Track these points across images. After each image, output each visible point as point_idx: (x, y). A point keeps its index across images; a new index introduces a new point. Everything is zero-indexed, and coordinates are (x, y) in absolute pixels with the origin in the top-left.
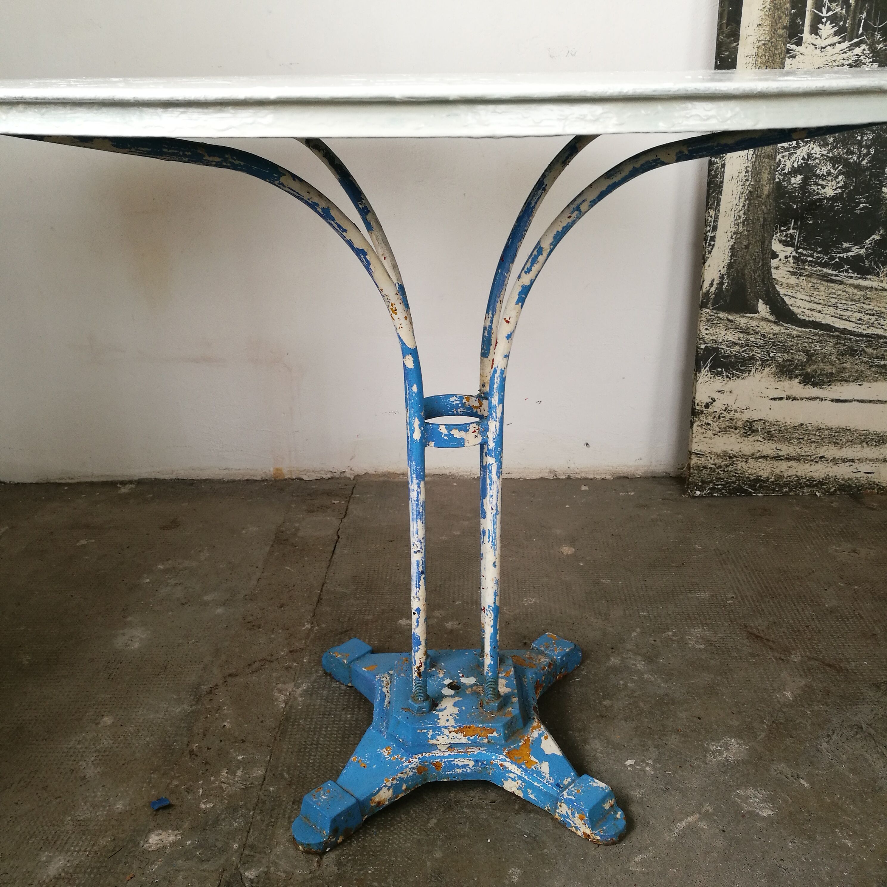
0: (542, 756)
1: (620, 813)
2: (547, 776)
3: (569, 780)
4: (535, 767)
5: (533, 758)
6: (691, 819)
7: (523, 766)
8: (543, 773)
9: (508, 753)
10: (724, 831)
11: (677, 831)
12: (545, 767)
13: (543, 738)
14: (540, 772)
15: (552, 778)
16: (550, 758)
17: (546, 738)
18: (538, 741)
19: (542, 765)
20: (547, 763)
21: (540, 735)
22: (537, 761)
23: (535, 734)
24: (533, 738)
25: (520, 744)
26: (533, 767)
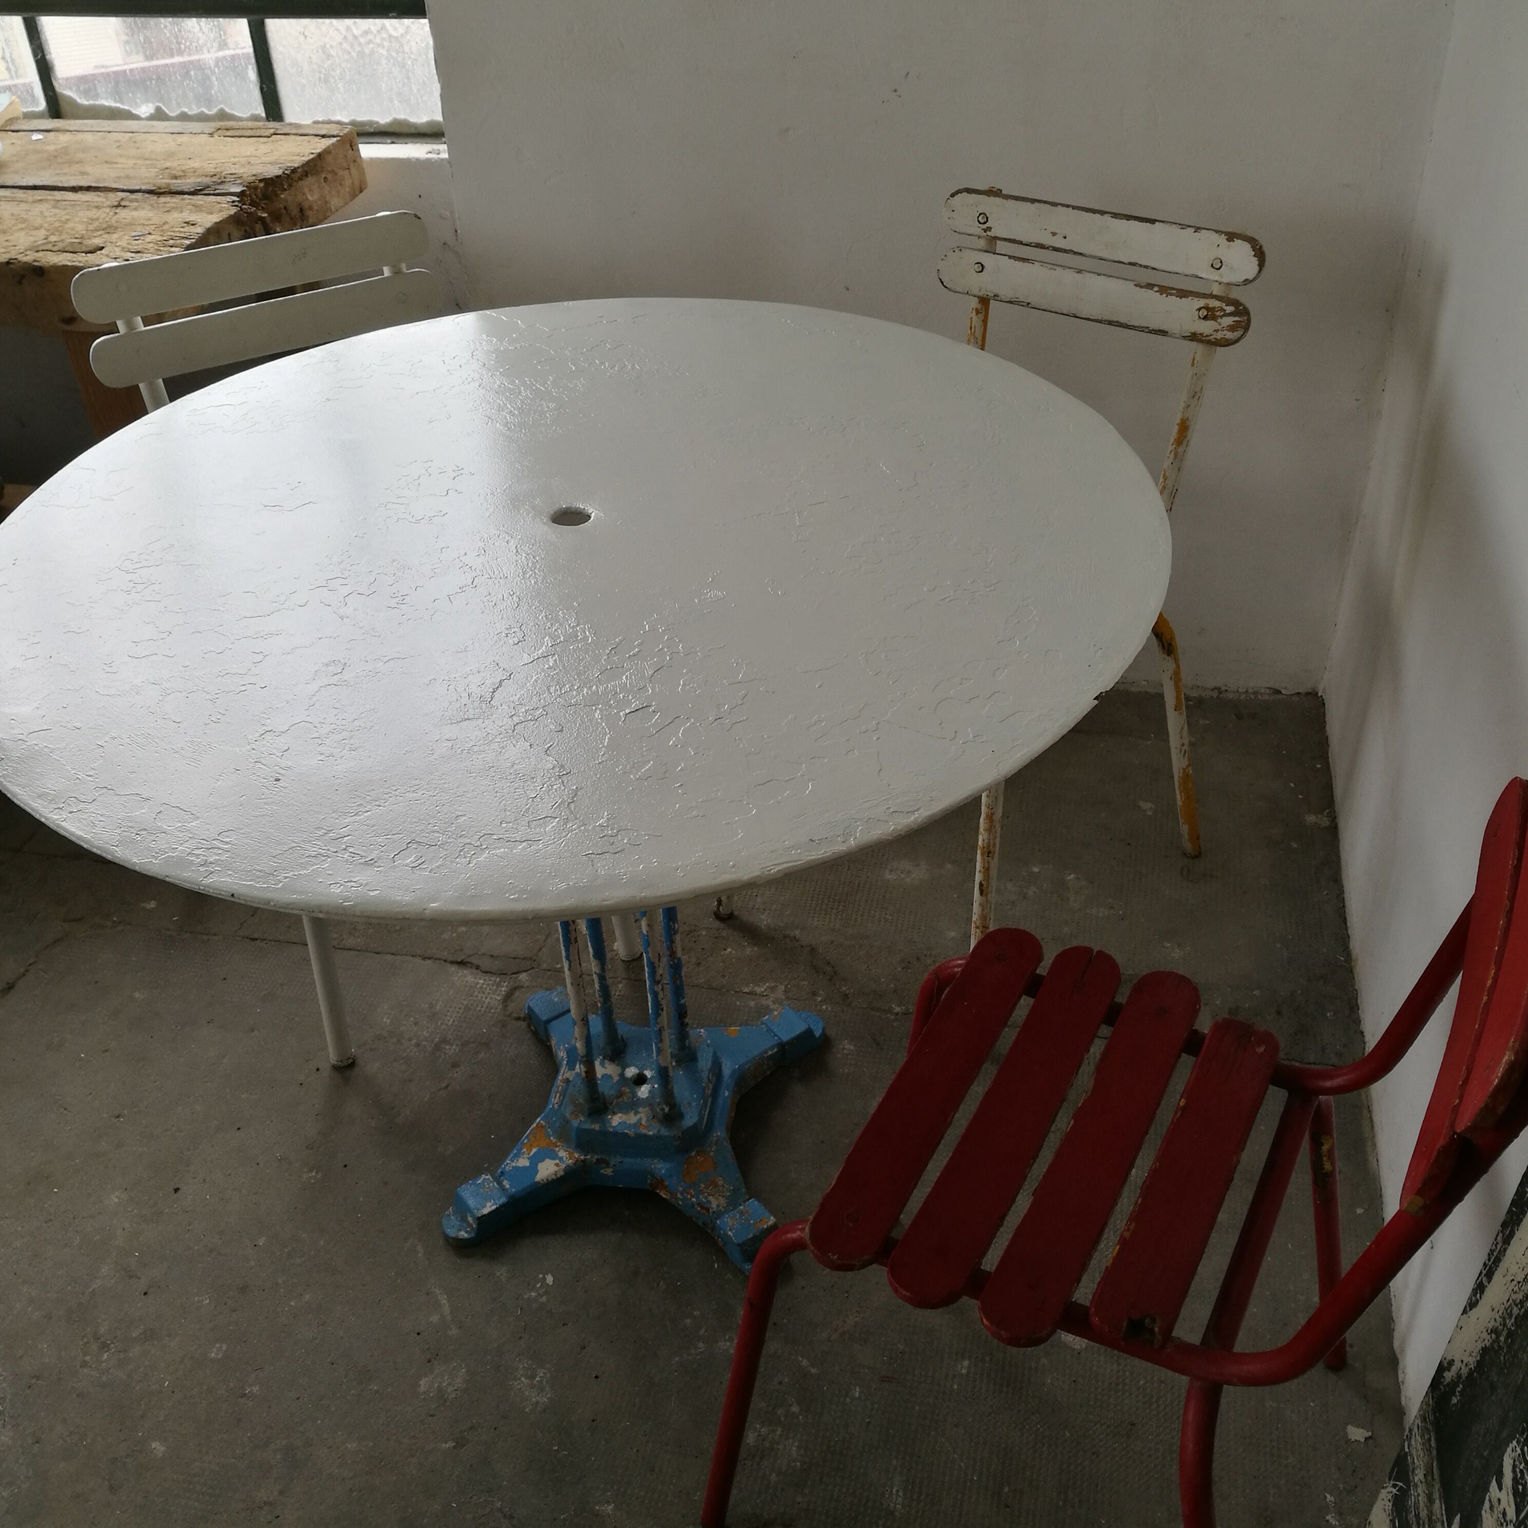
0: (535, 1161)
1: (466, 1235)
2: (514, 1164)
3: (508, 1186)
4: (524, 1152)
5: (534, 1150)
6: (447, 1310)
7: (526, 1140)
8: (518, 1160)
9: (542, 1126)
10: (418, 1334)
11: (438, 1292)
12: (523, 1162)
13: (557, 1161)
14: (519, 1157)
15: (511, 1168)
16: (533, 1169)
17: (557, 1165)
18: (554, 1156)
19: (527, 1160)
20: (528, 1164)
21: (561, 1159)
22: (531, 1154)
23: (562, 1154)
24: (558, 1151)
25: (552, 1138)
26: (525, 1150)
